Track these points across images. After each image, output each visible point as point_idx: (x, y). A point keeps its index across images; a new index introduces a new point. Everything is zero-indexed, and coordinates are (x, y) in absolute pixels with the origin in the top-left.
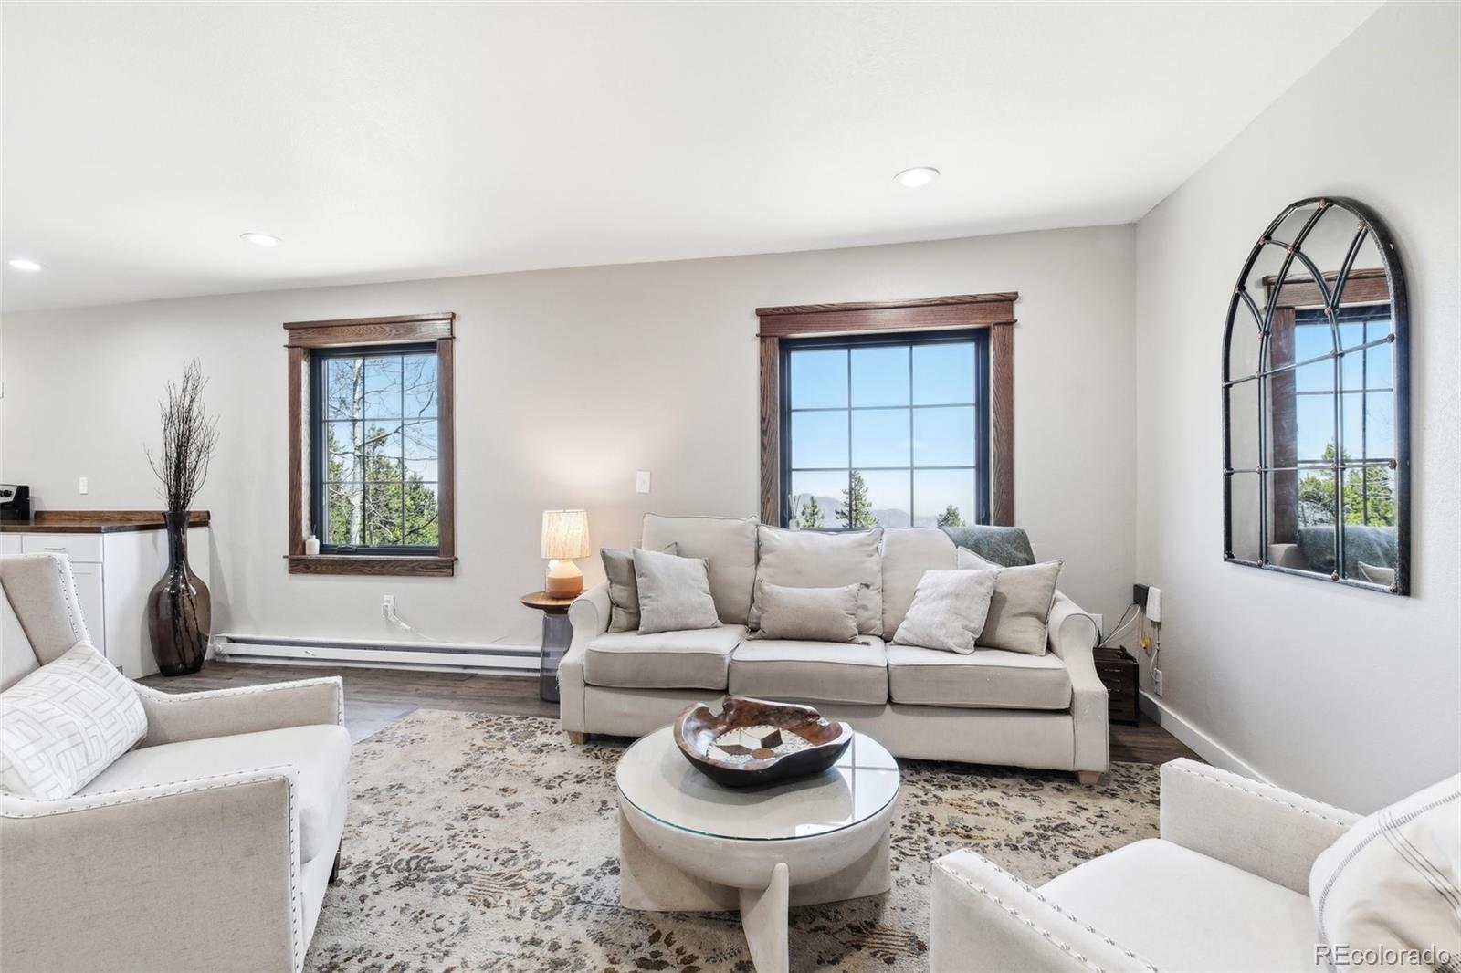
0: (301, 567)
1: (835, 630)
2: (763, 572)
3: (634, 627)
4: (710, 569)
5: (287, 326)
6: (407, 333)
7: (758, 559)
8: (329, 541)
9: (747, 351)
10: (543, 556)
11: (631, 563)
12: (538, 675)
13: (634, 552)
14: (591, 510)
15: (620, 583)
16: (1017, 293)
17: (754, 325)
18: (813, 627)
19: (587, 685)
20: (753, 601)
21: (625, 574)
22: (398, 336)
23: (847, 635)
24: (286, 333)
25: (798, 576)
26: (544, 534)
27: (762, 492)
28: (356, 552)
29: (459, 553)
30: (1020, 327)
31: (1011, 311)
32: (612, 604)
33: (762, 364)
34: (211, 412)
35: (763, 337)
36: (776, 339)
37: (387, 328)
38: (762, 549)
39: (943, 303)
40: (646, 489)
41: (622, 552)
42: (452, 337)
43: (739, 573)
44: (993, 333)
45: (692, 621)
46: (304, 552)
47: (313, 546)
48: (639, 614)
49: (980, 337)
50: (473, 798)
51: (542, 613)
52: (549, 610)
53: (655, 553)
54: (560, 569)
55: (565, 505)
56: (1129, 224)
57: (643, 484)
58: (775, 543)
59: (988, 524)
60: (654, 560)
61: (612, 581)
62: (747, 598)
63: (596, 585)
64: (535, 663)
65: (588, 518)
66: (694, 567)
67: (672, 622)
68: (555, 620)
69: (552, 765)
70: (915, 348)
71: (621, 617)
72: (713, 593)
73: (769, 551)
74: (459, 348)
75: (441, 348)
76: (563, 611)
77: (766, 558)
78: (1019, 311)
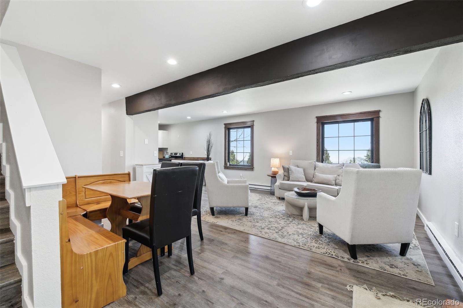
0: (226, 168)
1: (330, 183)
2: (316, 171)
3: (288, 180)
4: (304, 171)
5: (224, 124)
6: (245, 125)
7: (315, 169)
8: (231, 163)
9: (314, 126)
10: (271, 167)
11: (288, 168)
12: (270, 191)
13: (289, 166)
14: (280, 158)
15: (286, 172)
16: (380, 110)
17: (315, 120)
18: (325, 182)
19: (280, 189)
20: (313, 177)
21: (287, 170)
22: (243, 125)
23: (332, 184)
24: (224, 125)
25: (323, 172)
26: (271, 163)
27: (317, 155)
28: (235, 166)
29: (254, 167)
30: (381, 117)
31: (379, 114)
32: (284, 176)
33: (317, 128)
34: (213, 140)
35: (317, 122)
36: (320, 123)
37: (242, 124)
38: (316, 167)
39: (361, 113)
40: (292, 154)
41: (286, 166)
42: (254, 125)
43: (311, 172)
44: (374, 119)
45: (300, 180)
46: (227, 165)
47: (228, 164)
48: (289, 178)
49: (372, 120)
50: (262, 202)
51: (270, 177)
52: (272, 177)
53: (293, 167)
54: (274, 169)
55: (275, 157)
56: (412, 92)
57: (291, 153)
58: (318, 165)
59: (373, 163)
60: (293, 168)
61: (284, 172)
62: (312, 177)
63: (281, 172)
64: (269, 188)
65: (280, 160)
66: (301, 170)
67: (296, 180)
68: (274, 179)
69: (274, 201)
70: (355, 123)
71: (286, 178)
72: (305, 175)
73: (317, 167)
74: (255, 127)
75: (252, 127)
76: (275, 177)
77: (317, 169)
78: (381, 114)
